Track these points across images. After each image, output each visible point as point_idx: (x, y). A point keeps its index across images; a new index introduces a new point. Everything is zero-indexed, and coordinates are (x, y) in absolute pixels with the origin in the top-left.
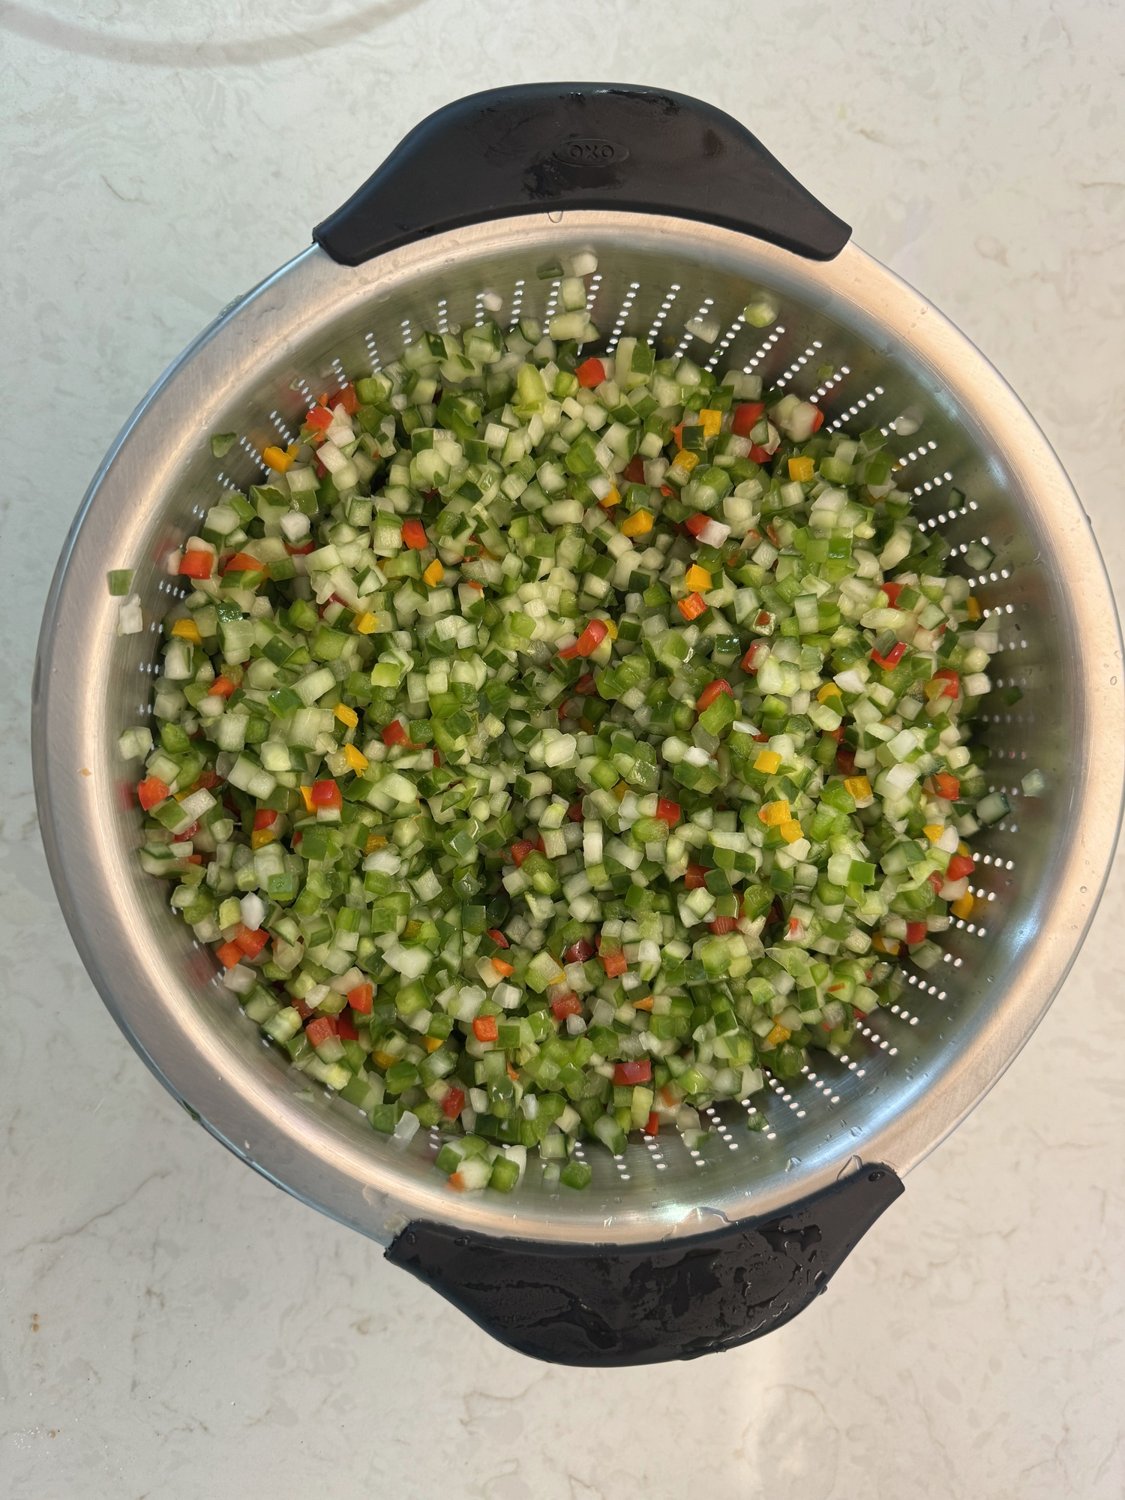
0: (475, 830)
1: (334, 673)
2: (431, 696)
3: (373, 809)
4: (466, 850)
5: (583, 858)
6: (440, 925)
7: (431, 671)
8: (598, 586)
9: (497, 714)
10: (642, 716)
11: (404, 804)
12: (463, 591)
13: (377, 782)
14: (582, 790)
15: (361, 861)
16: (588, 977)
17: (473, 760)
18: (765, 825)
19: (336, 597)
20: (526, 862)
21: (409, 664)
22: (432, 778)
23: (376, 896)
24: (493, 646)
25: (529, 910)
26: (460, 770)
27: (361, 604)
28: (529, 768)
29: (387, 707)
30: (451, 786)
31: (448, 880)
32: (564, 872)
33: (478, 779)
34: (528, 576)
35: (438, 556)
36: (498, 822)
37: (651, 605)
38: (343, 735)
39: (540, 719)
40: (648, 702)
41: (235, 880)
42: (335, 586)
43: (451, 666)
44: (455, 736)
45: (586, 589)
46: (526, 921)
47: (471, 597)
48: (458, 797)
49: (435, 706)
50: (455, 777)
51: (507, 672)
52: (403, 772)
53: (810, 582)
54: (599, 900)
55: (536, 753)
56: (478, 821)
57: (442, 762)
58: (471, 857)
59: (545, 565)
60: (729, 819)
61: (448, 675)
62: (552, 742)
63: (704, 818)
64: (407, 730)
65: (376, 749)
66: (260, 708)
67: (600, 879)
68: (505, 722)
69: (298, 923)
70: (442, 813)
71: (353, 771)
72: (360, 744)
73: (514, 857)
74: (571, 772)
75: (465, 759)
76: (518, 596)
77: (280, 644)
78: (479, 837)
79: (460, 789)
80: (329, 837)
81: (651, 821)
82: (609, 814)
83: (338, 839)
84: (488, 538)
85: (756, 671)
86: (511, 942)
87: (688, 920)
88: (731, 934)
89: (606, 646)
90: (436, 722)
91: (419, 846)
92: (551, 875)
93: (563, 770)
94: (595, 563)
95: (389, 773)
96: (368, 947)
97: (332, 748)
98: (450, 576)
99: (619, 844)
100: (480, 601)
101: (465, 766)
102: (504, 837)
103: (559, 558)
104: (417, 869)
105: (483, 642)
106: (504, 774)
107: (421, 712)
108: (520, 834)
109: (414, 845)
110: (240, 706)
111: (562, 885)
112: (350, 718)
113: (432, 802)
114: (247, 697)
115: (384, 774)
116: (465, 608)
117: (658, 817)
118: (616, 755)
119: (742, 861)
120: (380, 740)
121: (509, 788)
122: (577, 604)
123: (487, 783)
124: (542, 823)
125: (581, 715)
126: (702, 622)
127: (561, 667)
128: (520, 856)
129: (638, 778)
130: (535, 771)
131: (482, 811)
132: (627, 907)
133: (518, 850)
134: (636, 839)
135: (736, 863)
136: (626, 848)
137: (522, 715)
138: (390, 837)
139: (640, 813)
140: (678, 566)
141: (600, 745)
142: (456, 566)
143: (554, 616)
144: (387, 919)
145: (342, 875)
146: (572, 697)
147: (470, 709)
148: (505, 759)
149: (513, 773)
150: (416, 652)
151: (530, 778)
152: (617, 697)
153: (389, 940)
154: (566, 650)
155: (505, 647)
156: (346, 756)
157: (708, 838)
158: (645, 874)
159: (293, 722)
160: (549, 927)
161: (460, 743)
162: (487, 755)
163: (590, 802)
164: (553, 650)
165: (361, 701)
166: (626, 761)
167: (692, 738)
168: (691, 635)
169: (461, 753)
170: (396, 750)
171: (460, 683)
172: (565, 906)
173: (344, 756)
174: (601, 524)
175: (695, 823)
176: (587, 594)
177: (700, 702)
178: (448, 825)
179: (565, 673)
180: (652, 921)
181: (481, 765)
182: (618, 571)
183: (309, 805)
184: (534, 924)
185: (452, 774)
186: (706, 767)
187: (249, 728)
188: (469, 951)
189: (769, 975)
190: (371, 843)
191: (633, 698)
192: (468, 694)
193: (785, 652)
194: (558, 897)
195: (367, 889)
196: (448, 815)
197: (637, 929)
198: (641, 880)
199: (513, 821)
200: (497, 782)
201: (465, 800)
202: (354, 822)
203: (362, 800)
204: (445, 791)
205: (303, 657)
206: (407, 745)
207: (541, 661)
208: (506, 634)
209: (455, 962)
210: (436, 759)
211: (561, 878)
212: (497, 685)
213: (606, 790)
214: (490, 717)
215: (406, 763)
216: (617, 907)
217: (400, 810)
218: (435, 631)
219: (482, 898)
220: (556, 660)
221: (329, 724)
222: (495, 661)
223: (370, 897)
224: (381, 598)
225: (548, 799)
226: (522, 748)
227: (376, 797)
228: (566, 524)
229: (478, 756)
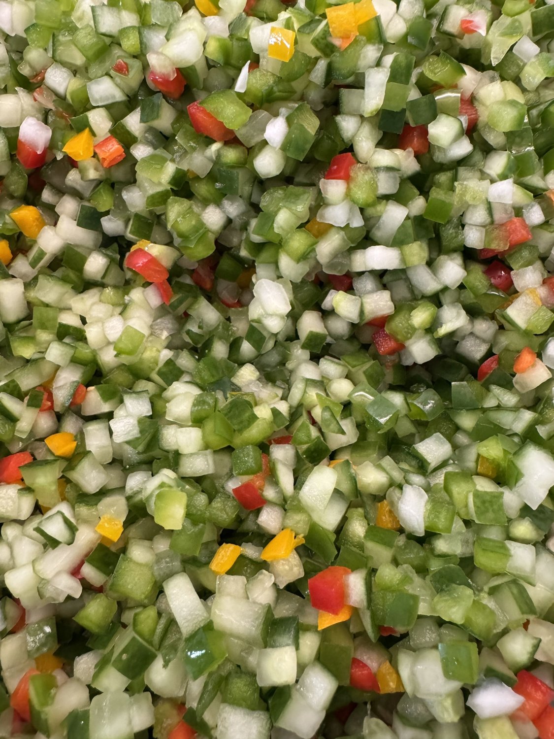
0: (364, 396)
1: (170, 575)
2: (206, 446)
3: (345, 520)
4: (390, 405)
5: (395, 270)
6: (481, 434)
7: (174, 448)
8: (96, 264)
9: (232, 372)
10: (233, 209)
11: (338, 483)
12: (89, 411)
13: (310, 516)
14: (316, 276)
15: (412, 537)
16: (529, 263)
17: (284, 398)
18: (356, 41)
19: (75, 572)
20: (399, 337)
21: (167, 475)
22: (305, 447)
23: (456, 518)
24: (155, 376)
25: (452, 334)
26: (295, 413)
27: (86, 537)
28: (293, 337)
29: (217, 504)
30: (314, 422)
31: (424, 427)
32: (408, 295)
33: (305, 392)
34: (79, 336)
35: (42, 440)
36: (353, 370)
37: (112, 202)
38: (252, 561)
39: (240, 327)
40: (217, 200)
41: (449, 725)
42: (58, 573)
43: (172, 423)
44: (254, 418)
45: (98, 278)
46: (463, 338)
47: (94, 401)
48: (327, 415)
49: (217, 442)
50: (304, 419)
51: (185, 361)
52: (298, 483)
53: (80, 19)
54: (438, 255)
55: (275, 325)
56: (353, 392)
57: (286, 434)
58: (397, 399)
59: (69, 319)
60: (348, 97)
61: (181, 426)
62: (263, 308)
63: (347, 125)
64: (246, 479)
65: (269, 519)
66: (210, 687)
67: (417, 252)
68: (241, 364)
69: (505, 632)
70: (348, 434)
71: (297, 549)
72: (264, 538)
73: (392, 352)
74: (296, 287)
75: (283, 408)
76: (101, 349)
77: (124, 657)
78: (373, 390)
79: (317, 413)
80: (387, 589)
81: (352, 186)
82: (344, 240)
83: (388, 574)
84: (27, 381)
85: (179, 70)
86: (489, 354)
87: (464, 148)
88: (476, 104)
89: (156, 249)
90: (237, 441)
91: (388, 461)
92: (413, 308)
93: (295, 297)
94: (72, 268)
95: (299, 501)
96: (524, 529)
97: (266, 580)
98: (70, 425)
99: (379, 228)
100: (98, 390)
101: (291, 407)
102: (368, 365)
103: (62, 305)
104: (414, 463)
105: (150, 387)
106: (299, 364)
107: (226, 459)
108: (365, 347)
109: (388, 468)
110: (207, 717)
111: (424, 297)
112: (228, 554)
113: (333, 444)
114: (194, 705)
115: (300, 508)
116: (106, 408)
117: (347, 178)
118: (276, 231)
119: (398, 75)
120: (258, 512)
121: (315, 358)
122: (115, 287)
123: (309, 382)
124: (356, 320)
125: (234, 284)
126: (127, 140)
127: (180, 302)
128: (392, 344)
129: (302, 208)
130: (296, 331)
131: (342, 388)
132: (448, 222)
133: (385, 346)
134: (373, 205)
135: (401, 82)
136: (384, 218)
137: (234, 346)
138: (378, 497)
139: (343, 200)
140: (73, 177)
141: (265, 255)
142: (59, 417)
143: (123, 309)
144: (487, 505)
145: (435, 566)
146: (217, 294)
147: (222, 400)
148: (283, 363)
149: (299, 353)
150: (154, 465)
151: (304, 334)
152: (212, 237)
153: (511, 499)
154: (162, 297)
155: (156, 363)
156: (277, 559)
157: (370, 120)
158: (411, 198)
159: (232, 635)
160: (473, 312)
161: (263, 413)
162: (278, 383)
163: (331, 265)
164: (163, 311)
165: (209, 535)
166: (284, 219)
167: (256, 145)
168: (140, 152)
169: (275, 413)
170: (270, 493)
171: (192, 412)
172: (447, 294)
173: (278, 562)
174: (28, 260)
175: (353, 137)
176: (104, 277)
177: (215, 134)
178: (360, 427)
179: (187, 297)
180: (465, 190)
181: (289, 389)
182: (78, 242)
183: (343, 617)
184: (469, 328)
185: (300, 422)
186: (289, 120)
187: (236, 703)
188: (509, 399)
189: (518, 65)
190: (386, 521)
191: (213, 218)
192: (204, 402)
193: (156, 38)
194: (436, 300)
195: (448, 530)
196: (347, 425)
197: (475, 206)
198: (418, 204)
199: (352, 354)
200: (308, 371)
201: (331, 406)
202: (361, 547)
203: (333, 537)
204: (320, 430)
205: (147, 617)
206: (264, 479)
207: (176, 326)
208: (141, 361)
209: (528, 416)
210: (283, 440)
211: (416, 298)
212: (199, 372)
213: (316, 243)
214: (235, 380)
215: (286, 479)
216: (448, 232)
217: (345, 487)
218: (128, 443)
219: (441, 387)
220: (174, 307)
221: (236, 583)
222: (172, 373)
223: (458, 525)
224: (83, 510)
225: (327, 314)
226: (270, 344)
227: (330, 519)
228: (26, 297)
229: (280, 393)
